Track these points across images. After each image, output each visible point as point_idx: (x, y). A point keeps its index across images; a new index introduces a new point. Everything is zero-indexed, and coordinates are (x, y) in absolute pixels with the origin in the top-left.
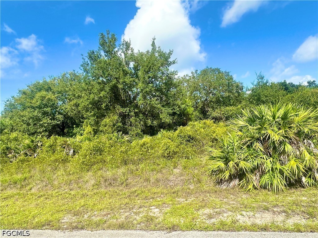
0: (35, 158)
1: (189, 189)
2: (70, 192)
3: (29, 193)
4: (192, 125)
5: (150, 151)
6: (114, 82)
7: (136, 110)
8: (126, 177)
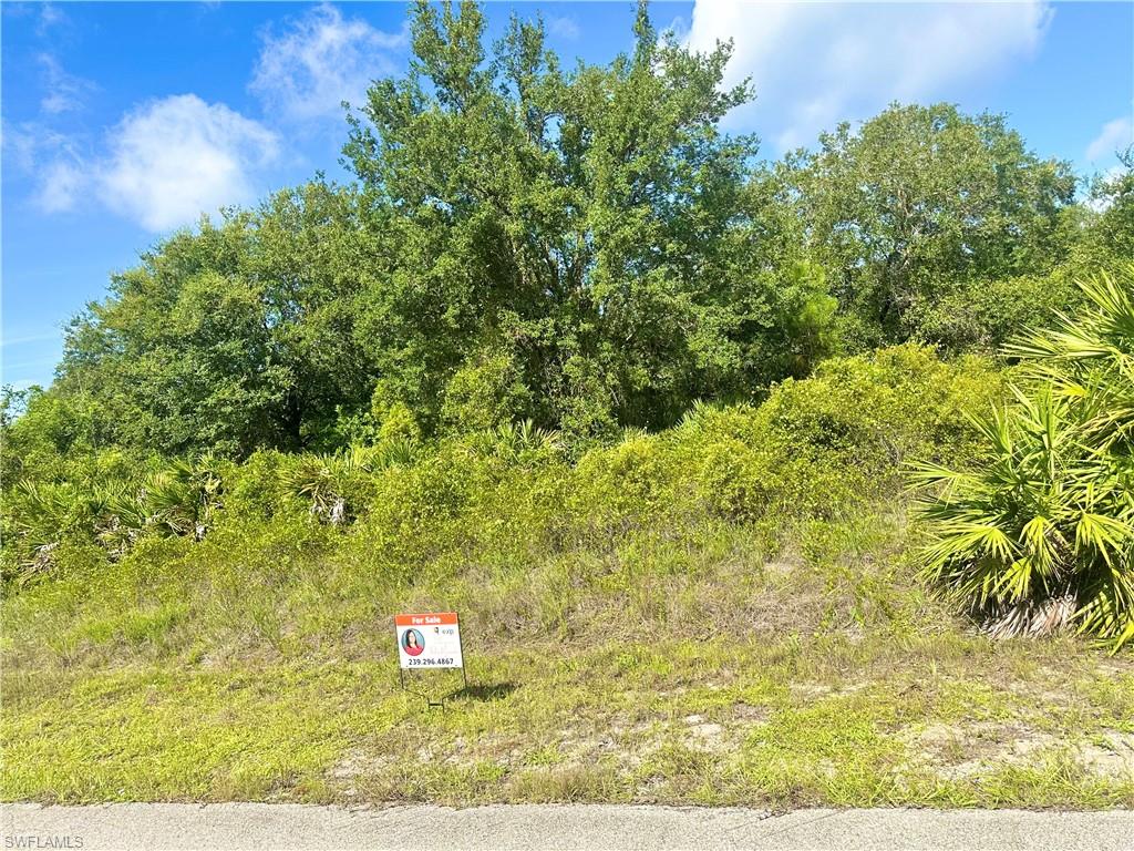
0: (198, 540)
1: (842, 642)
2: (349, 668)
3: (193, 674)
4: (835, 371)
5: (654, 492)
6: (485, 213)
7: (586, 326)
8: (564, 601)
